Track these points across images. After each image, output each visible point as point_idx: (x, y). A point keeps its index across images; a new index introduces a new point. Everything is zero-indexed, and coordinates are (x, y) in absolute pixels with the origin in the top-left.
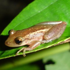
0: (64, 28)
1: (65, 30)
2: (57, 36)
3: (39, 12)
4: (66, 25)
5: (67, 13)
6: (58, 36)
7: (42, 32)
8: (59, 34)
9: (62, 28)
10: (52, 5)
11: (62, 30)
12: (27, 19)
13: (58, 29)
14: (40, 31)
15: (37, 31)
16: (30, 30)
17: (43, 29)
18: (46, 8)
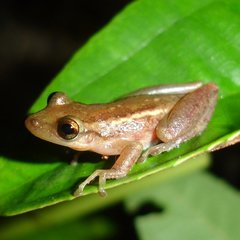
0: (212, 101)
1: (216, 107)
2: (195, 127)
3: (125, 58)
4: (216, 92)
5: (209, 58)
6: (200, 128)
7: (149, 118)
8: (202, 121)
9: (208, 101)
10: (160, 35)
11: (208, 109)
12: (89, 82)
13: (197, 105)
14: (144, 114)
15: (132, 113)
16: (112, 109)
17: (152, 107)
18: (144, 44)
